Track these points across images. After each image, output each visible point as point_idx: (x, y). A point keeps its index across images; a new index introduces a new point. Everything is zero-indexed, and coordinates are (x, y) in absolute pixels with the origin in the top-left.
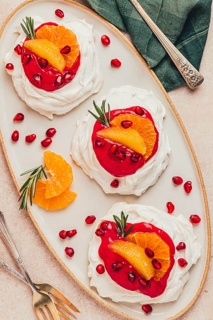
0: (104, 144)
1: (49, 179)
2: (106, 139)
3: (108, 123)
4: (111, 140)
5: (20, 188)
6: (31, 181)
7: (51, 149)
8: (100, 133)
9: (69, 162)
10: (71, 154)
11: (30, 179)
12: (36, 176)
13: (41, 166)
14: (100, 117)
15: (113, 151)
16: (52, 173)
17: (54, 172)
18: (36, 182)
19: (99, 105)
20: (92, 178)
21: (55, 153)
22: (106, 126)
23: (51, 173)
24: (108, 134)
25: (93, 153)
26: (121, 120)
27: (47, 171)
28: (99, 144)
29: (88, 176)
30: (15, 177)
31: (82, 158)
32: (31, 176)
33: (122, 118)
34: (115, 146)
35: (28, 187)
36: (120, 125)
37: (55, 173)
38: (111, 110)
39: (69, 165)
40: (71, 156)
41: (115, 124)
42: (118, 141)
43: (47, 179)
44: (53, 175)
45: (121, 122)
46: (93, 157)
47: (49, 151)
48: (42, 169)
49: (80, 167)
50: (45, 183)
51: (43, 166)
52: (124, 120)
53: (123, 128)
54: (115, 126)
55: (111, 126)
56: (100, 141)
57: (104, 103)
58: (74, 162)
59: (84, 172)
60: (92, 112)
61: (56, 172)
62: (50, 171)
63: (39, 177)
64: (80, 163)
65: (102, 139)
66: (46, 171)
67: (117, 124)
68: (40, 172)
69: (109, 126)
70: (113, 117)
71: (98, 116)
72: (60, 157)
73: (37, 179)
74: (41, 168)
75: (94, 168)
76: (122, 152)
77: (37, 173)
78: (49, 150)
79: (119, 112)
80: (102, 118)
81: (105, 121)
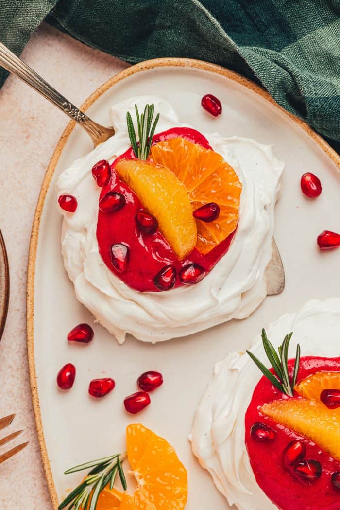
0: (272, 438)
1: (130, 491)
2: (279, 426)
3: (289, 388)
4: (291, 429)
5: (60, 502)
6: (87, 490)
7: (147, 420)
8: (266, 409)
9: (184, 457)
10: (191, 440)
11: (85, 484)
12: (101, 478)
13: (118, 456)
14: (271, 370)
15: (292, 457)
16: (141, 478)
17: (146, 476)
18: (100, 492)
19: (276, 343)
20: (231, 504)
21: (152, 431)
22: (287, 395)
23: (137, 479)
24: (286, 416)
25: (244, 452)
26: (324, 387)
27: (130, 472)
28: (262, 434)
29: (225, 499)
30: (51, 474)
31: (216, 454)
32: (88, 475)
33: (326, 382)
34: (298, 445)
35: (80, 502)
36: (319, 397)
37: (146, 479)
38: (303, 355)
39: (183, 467)
40: (190, 442)
41: (306, 392)
42: (309, 436)
43: (125, 489)
44: (141, 482)
45: (321, 391)
46: (242, 460)
47: (142, 426)
48: (118, 465)
49: (206, 471)
50: (120, 499)
51: (120, 458)
52: (330, 387)
53: (323, 406)
54: (306, 398)
55: (296, 394)
56: (264, 429)
57: (288, 339)
58: (196, 459)
59: (215, 485)
60: (256, 355)
61: (148, 477)
62: (137, 473)
63: (107, 482)
64: (210, 465)
65: (269, 424)
66: (126, 471)
67: (310, 392)
68: (113, 469)
69: (291, 395)
70: (303, 375)
71: (268, 366)
72: (165, 444)
73: (103, 486)
74: (114, 462)
75: (241, 487)
76: (312, 463)
77: (104, 472)
78: (140, 423)
79: (322, 363)
80: (277, 370)
81: (282, 382)
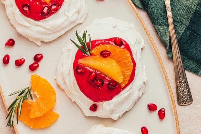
0: (83, 72)
1: (34, 100)
2: (86, 67)
3: (88, 52)
4: (91, 68)
5: (8, 107)
6: (18, 101)
7: (38, 72)
8: (80, 61)
9: (54, 86)
10: (56, 78)
12: (22, 96)
13: (28, 88)
14: (81, 46)
15: (92, 78)
16: (38, 95)
17: (39, 94)
18: (23, 102)
19: (81, 35)
20: (73, 101)
21: (41, 76)
22: (87, 54)
23: (36, 95)
24: (88, 63)
25: (74, 79)
26: (101, 50)
27: (33, 93)
28: (79, 71)
29: (70, 99)
30: (4, 97)
31: (65, 82)
32: (18, 96)
33: (102, 48)
34: (94, 73)
35: (15, 106)
36: (100, 55)
37: (39, 95)
38: (92, 40)
39: (53, 89)
40: (56, 80)
41: (95, 53)
42: (97, 70)
43: (32, 100)
44: (38, 96)
45: (100, 52)
46: (74, 82)
47: (36, 75)
48: (29, 91)
49: (63, 90)
50: (30, 104)
51: (30, 88)
52: (104, 50)
53: (102, 57)
54: (95, 55)
56: (80, 69)
57: (85, 34)
58: (58, 86)
59: (67, 95)
60: (74, 41)
61: (40, 94)
62: (36, 93)
63: (25, 98)
64: (63, 87)
65: (82, 67)
67: (96, 53)
68: (27, 93)
69: (90, 55)
70: (93, 47)
71: (80, 45)
72: (45, 80)
73: (24, 99)
74: (27, 90)
75: (74, 93)
76: (100, 80)
77: (24, 94)
78: (36, 74)
79: (100, 42)
80: (83, 47)
81: (86, 50)
